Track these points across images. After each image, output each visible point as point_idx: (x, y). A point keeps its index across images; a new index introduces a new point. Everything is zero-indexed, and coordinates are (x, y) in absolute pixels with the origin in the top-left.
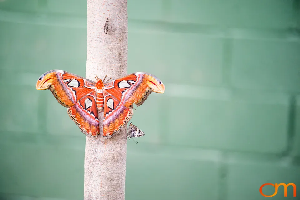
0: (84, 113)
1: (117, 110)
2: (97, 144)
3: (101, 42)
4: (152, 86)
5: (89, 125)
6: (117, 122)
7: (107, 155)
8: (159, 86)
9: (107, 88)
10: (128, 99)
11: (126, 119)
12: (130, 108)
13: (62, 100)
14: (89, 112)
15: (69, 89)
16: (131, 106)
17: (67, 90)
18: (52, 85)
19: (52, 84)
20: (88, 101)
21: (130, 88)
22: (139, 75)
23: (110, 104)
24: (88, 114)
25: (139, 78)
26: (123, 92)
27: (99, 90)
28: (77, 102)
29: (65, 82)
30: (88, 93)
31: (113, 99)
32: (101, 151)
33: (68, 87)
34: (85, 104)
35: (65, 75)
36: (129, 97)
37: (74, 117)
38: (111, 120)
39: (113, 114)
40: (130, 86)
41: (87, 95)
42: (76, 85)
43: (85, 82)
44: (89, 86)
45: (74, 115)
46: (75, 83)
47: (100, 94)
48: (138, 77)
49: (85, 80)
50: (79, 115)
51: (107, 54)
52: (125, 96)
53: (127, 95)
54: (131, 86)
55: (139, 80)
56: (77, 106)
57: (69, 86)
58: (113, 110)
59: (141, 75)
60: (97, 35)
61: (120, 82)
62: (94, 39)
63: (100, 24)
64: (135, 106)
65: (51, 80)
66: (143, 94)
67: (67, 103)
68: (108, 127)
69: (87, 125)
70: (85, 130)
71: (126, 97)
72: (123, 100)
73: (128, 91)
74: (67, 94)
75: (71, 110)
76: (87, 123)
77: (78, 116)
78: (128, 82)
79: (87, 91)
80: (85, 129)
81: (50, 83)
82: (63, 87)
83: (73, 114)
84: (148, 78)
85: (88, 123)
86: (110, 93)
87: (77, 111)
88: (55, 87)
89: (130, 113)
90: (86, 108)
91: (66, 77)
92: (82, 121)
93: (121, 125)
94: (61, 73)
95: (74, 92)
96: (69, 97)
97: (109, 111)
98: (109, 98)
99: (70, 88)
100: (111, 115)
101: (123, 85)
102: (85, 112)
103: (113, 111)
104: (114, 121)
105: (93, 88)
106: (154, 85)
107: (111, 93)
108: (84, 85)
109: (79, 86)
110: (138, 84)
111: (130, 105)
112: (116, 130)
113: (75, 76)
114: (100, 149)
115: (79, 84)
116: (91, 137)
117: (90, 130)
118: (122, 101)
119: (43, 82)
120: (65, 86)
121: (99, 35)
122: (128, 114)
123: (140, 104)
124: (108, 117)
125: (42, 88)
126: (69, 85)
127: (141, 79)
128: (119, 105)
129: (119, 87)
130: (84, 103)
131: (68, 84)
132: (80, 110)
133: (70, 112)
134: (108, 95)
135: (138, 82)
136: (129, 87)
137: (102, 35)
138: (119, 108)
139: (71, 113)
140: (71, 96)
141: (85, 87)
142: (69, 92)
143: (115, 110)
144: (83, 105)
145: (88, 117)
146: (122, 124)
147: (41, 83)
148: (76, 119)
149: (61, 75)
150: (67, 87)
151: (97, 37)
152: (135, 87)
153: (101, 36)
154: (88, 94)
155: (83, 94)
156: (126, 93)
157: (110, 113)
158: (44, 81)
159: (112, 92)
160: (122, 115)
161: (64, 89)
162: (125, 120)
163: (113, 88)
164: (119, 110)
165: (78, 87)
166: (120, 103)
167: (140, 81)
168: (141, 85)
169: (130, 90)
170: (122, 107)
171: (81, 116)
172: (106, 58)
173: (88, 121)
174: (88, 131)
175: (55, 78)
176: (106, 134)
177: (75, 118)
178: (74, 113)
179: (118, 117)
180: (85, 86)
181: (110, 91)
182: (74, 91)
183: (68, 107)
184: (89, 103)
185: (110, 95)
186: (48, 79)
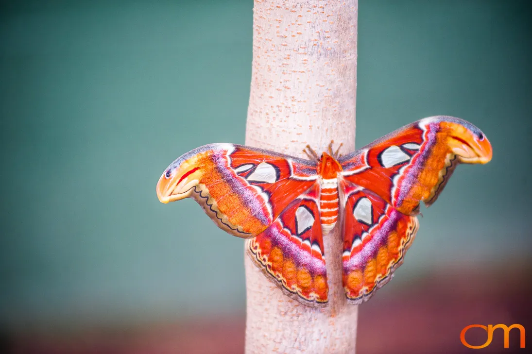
0: (294, 247)
1: (382, 225)
2: (310, 320)
3: (323, 56)
4: (459, 149)
5: (308, 276)
6: (383, 255)
7: (338, 342)
8: (477, 147)
9: (351, 173)
10: (408, 193)
11: (403, 243)
12: (413, 213)
13: (234, 220)
14: (307, 243)
15: (250, 188)
16: (416, 209)
17: (247, 193)
18: (201, 185)
19: (201, 182)
20: (303, 213)
21: (410, 164)
22: (428, 127)
23: (363, 214)
24: (305, 248)
25: (428, 132)
26: (393, 175)
27: (331, 181)
28: (273, 221)
29: (238, 173)
30: (301, 193)
31: (370, 199)
32: (322, 337)
33: (249, 185)
34: (296, 222)
35: (238, 154)
36: (410, 185)
37: (264, 260)
38: (369, 253)
39: (372, 237)
40: (407, 157)
41: (300, 199)
42: (271, 177)
43: (292, 167)
44: (302, 175)
45: (265, 256)
46: (266, 173)
47: (330, 191)
48: (425, 130)
49: (290, 161)
50: (279, 252)
51: (335, 86)
52: (399, 186)
53: (404, 183)
54: (412, 158)
55: (428, 137)
56: (275, 230)
57: (251, 182)
58: (369, 226)
59: (430, 126)
60: (310, 41)
61: (381, 152)
62: (302, 51)
63: (321, 10)
64: (423, 207)
65: (197, 172)
66: (440, 174)
67: (247, 227)
68: (363, 271)
69: (304, 276)
70: (297, 289)
71: (402, 189)
72: (397, 196)
73: (406, 171)
74: (245, 203)
75: (258, 244)
76: (303, 271)
77: (277, 255)
78: (403, 149)
79: (299, 189)
80: (299, 286)
81: (195, 182)
82: (234, 187)
83: (263, 254)
84: (450, 129)
85: (307, 271)
86: (359, 184)
87: (276, 243)
88: (211, 188)
89: (411, 228)
90: (300, 232)
91: (240, 159)
92: (290, 267)
93: (391, 262)
94: (226, 152)
95: (265, 197)
96: (251, 210)
97: (363, 232)
98: (360, 196)
99: (253, 186)
100: (368, 240)
101: (391, 157)
102: (296, 242)
103: (370, 230)
104: (375, 254)
105: (312, 177)
106: (465, 146)
107: (361, 185)
108: (290, 173)
109: (278, 177)
110: (427, 148)
111: (411, 206)
112: (380, 277)
113: (264, 154)
114: (320, 330)
115: (278, 171)
116: (316, 305)
117: (314, 287)
118: (393, 200)
119: (174, 181)
120: (238, 184)
121: (317, 38)
122: (408, 231)
123: (434, 199)
124: (360, 248)
125: (173, 197)
126: (251, 178)
127: (432, 136)
128: (386, 211)
129: (382, 165)
130: (293, 220)
131: (246, 177)
132: (284, 239)
133: (256, 248)
134: (355, 190)
135: (426, 143)
136: (407, 162)
137: (324, 38)
138: (386, 220)
139: (259, 250)
140: (258, 206)
141: (292, 178)
142: (251, 198)
143: (376, 226)
144: (291, 225)
145: (305, 257)
146: (396, 259)
147: (172, 184)
148: (270, 264)
149: (227, 156)
150: (245, 185)
151: (312, 43)
152: (421, 159)
153: (322, 41)
154: (302, 197)
155: (290, 197)
156: (403, 178)
157: (365, 235)
158: (177, 178)
159: (364, 181)
160: (392, 237)
161: (237, 192)
162: (401, 247)
163: (367, 169)
164: (386, 225)
165: (277, 180)
166: (388, 206)
167: (430, 142)
168: (435, 150)
169: (411, 167)
170: (393, 215)
171: (287, 254)
172: (333, 97)
173: (305, 265)
174: (306, 291)
175: (210, 167)
176: (358, 291)
177: (267, 263)
178: (265, 251)
179: (384, 242)
180: (293, 176)
181: (359, 180)
182: (266, 192)
183: (250, 237)
184: (307, 217)
185: (361, 188)
186: (190, 170)
